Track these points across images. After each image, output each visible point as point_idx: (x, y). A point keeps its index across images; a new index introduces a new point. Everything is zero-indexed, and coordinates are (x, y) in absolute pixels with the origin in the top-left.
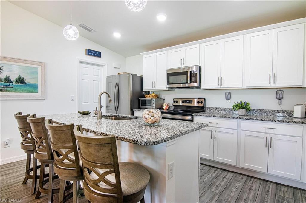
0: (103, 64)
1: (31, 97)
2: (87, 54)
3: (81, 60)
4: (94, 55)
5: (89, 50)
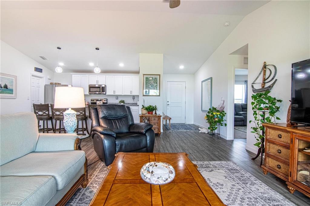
0: (41, 77)
1: (10, 96)
2: (35, 71)
3: (33, 74)
4: (39, 71)
5: (37, 68)
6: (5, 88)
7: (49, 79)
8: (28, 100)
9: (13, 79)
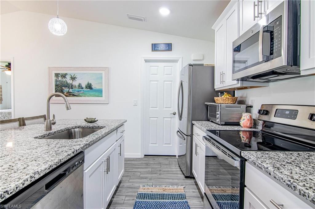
1: (96, 101)
2: (152, 50)
5: (155, 45)
6: (87, 89)
7: (194, 60)
8: (135, 105)
9: (102, 73)
